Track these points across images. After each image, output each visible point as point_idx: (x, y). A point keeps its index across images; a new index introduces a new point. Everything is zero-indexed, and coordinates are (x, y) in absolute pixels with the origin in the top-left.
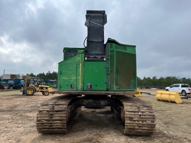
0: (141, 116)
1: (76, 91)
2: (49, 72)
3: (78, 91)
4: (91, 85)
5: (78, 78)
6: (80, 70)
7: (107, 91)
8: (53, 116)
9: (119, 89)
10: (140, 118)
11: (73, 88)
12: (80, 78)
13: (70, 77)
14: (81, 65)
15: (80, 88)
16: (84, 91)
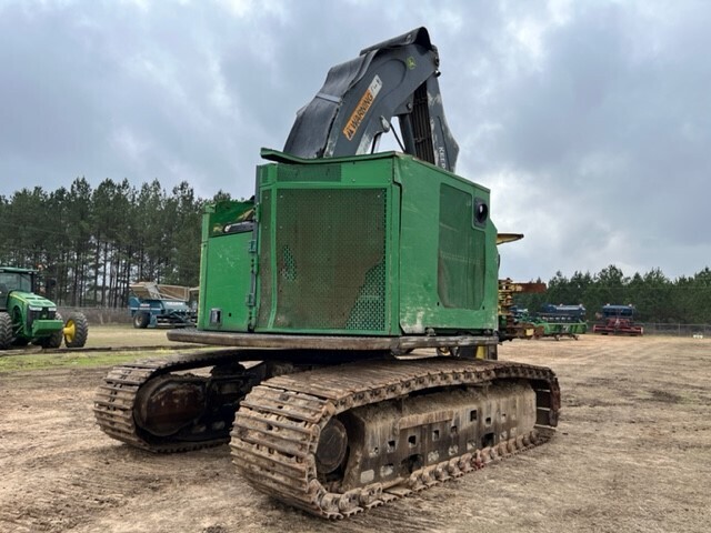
0: (271, 428)
2: (559, 274)
4: (219, 313)
7: (251, 331)
9: (290, 326)
10: (266, 434)
14: (202, 249)
16: (204, 330)
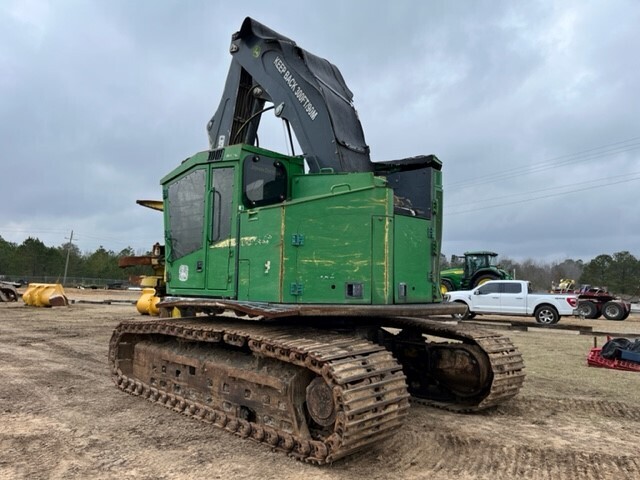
1: (371, 304)
3: (379, 307)
4: (405, 287)
5: (378, 264)
6: (386, 240)
8: (382, 392)
11: (360, 296)
12: (384, 263)
13: (346, 259)
14: (387, 223)
15: (387, 296)
16: (394, 303)
